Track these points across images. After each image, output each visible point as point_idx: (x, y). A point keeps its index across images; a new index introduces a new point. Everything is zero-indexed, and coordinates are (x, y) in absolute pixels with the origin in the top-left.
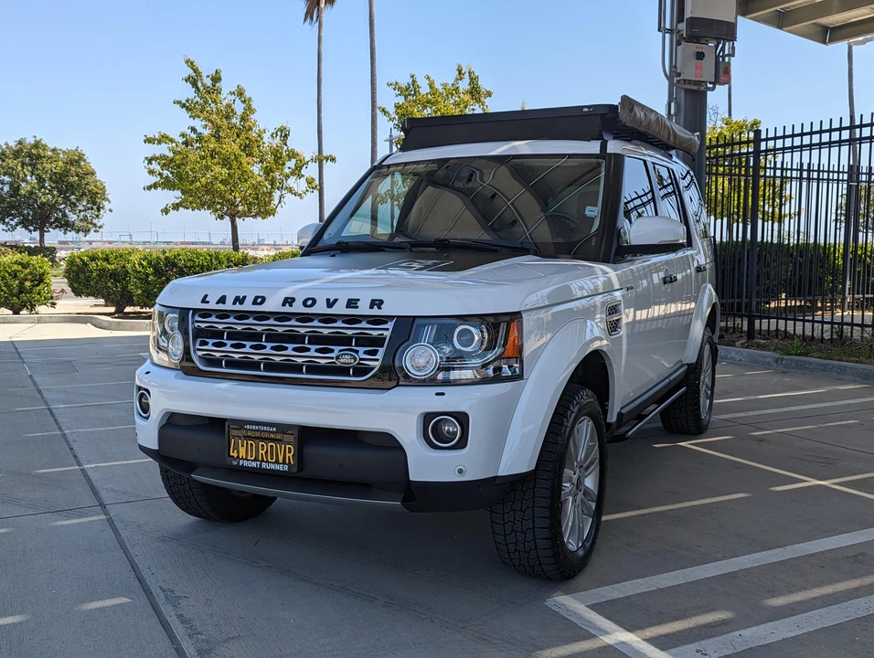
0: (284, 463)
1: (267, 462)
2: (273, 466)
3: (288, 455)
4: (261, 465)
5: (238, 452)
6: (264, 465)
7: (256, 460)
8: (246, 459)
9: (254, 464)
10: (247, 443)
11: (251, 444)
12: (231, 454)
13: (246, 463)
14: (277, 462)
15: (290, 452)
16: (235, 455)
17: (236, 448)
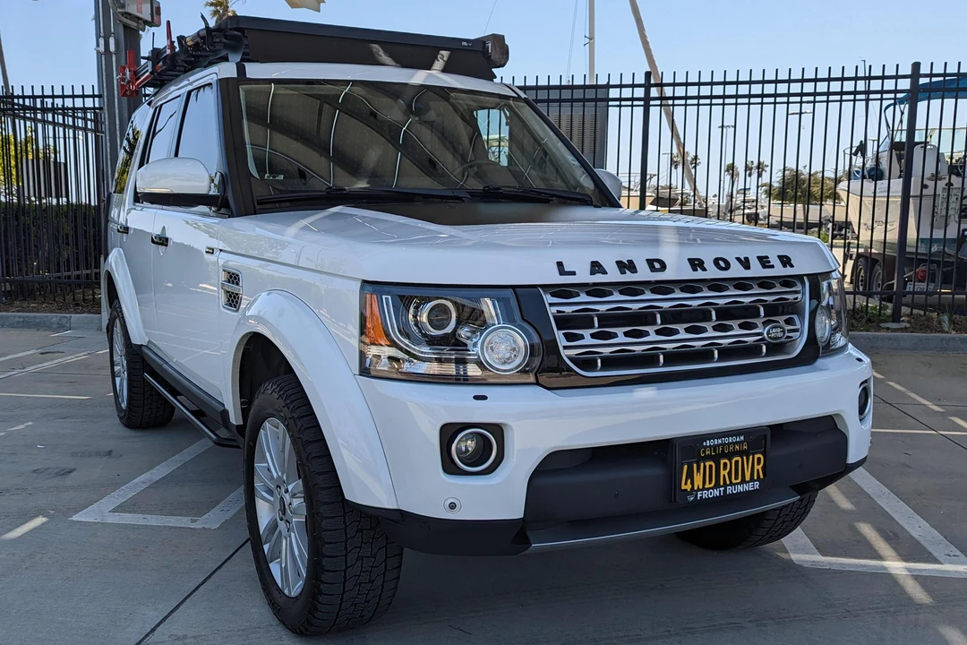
0: (752, 479)
1: (731, 484)
2: (740, 488)
3: (756, 467)
4: (725, 491)
5: (692, 483)
6: (730, 490)
7: (717, 486)
8: (704, 489)
9: (716, 493)
10: (705, 466)
11: (711, 466)
12: (683, 487)
13: (705, 495)
14: (743, 481)
15: (759, 463)
16: (689, 487)
17: (690, 476)
